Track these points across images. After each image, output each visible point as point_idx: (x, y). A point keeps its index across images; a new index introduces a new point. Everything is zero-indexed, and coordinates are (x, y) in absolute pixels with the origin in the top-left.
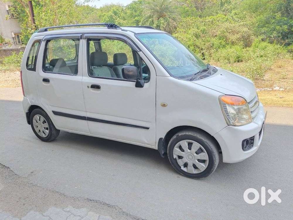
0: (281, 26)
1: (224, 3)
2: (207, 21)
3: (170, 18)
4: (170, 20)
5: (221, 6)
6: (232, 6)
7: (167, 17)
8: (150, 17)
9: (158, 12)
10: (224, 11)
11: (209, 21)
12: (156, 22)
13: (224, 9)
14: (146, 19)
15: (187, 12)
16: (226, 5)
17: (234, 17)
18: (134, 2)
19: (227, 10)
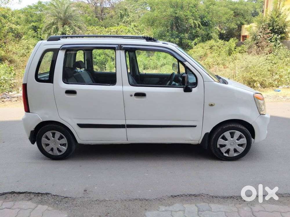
0: (174, 39)
1: (124, 15)
2: (112, 31)
3: (75, 26)
4: (76, 28)
5: (121, 18)
6: (131, 19)
7: (73, 25)
8: (53, 24)
9: (61, 19)
10: (124, 22)
11: (114, 32)
12: (61, 30)
13: (124, 21)
14: (49, 25)
15: (89, 21)
16: (125, 17)
17: (134, 29)
18: (29, 6)
19: (127, 22)
